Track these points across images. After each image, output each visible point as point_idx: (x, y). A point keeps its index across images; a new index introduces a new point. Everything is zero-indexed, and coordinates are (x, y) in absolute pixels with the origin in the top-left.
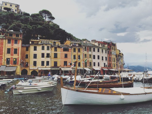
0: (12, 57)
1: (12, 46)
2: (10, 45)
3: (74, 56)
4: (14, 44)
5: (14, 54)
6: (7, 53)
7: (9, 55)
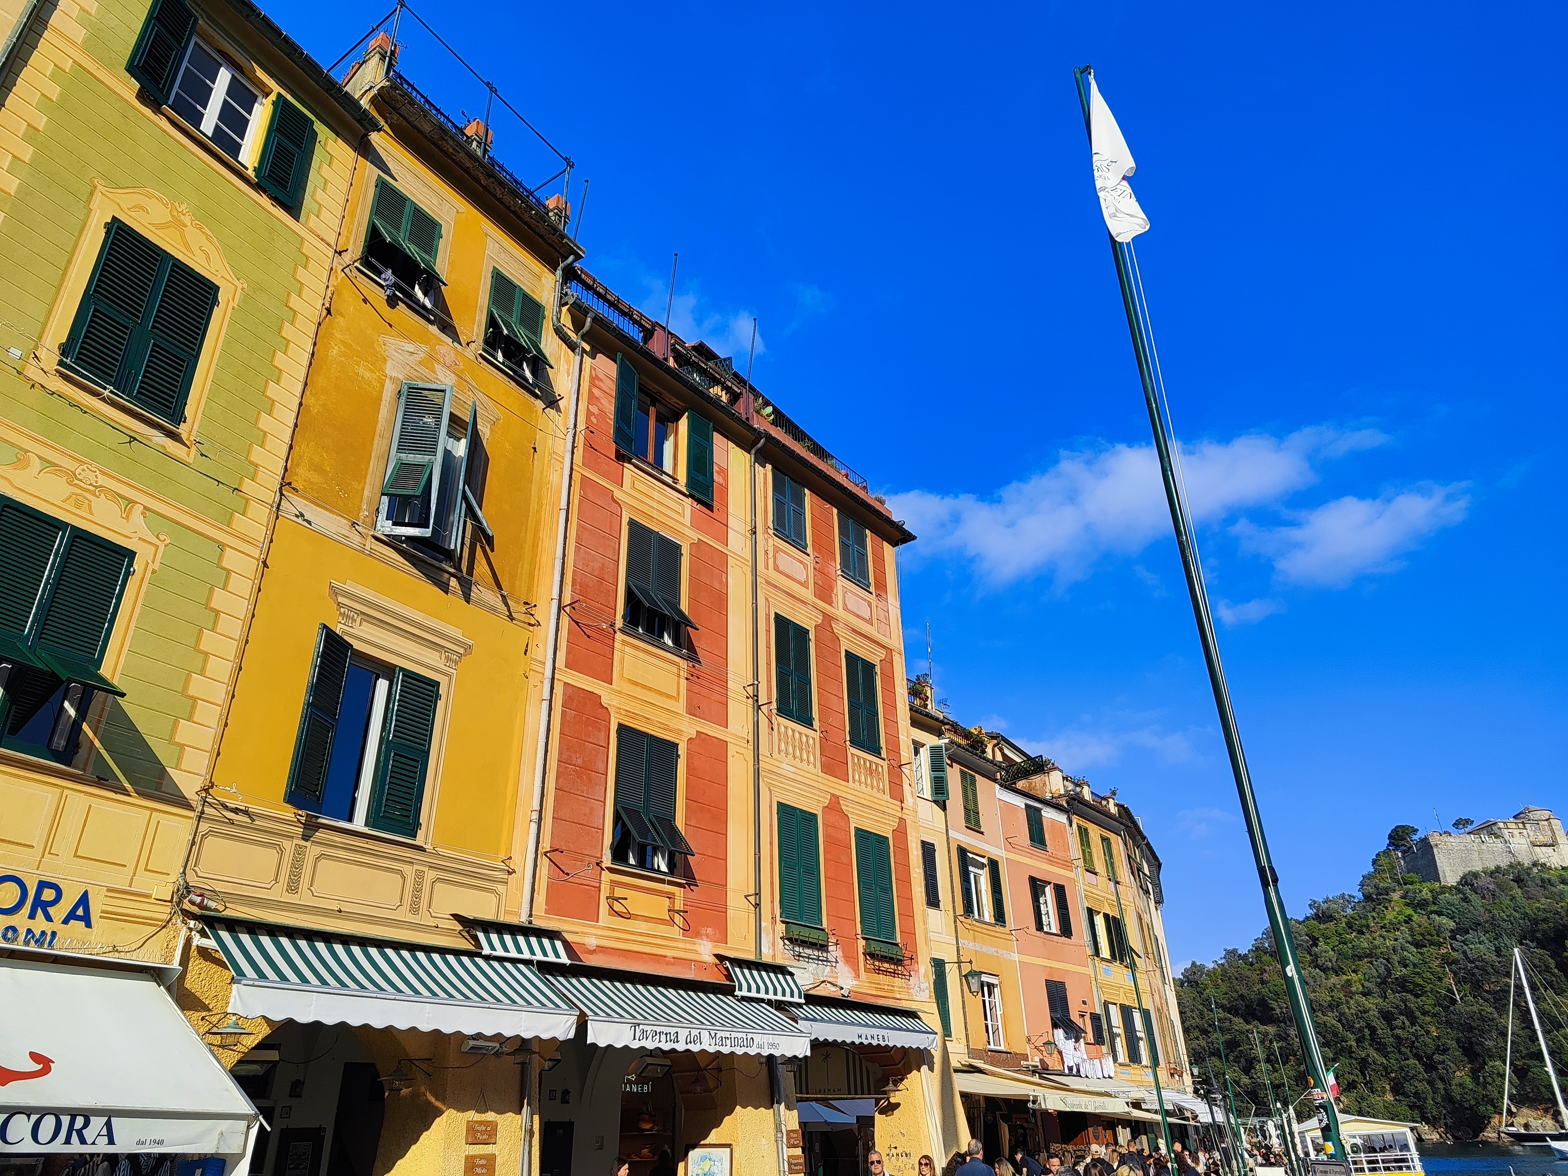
1: (818, 591)
2: (801, 573)
4: (840, 584)
5: (853, 744)
6: (775, 707)
7: (804, 756)
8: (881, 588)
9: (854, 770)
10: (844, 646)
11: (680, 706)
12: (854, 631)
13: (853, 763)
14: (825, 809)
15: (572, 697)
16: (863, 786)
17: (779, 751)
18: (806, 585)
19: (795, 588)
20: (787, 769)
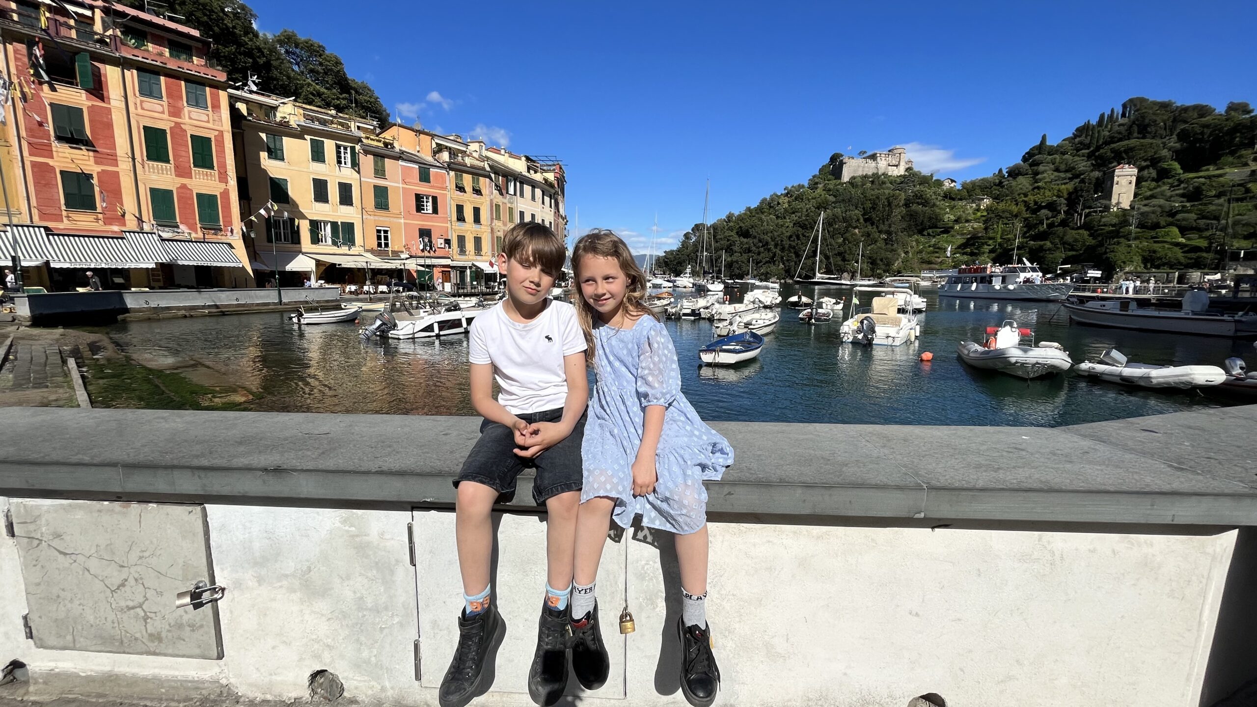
0: (184, 187)
1: (172, 114)
2: (160, 109)
3: (460, 209)
4: (187, 109)
5: (195, 166)
6: (145, 158)
7: (165, 172)
8: (216, 106)
9: (196, 175)
10: (189, 133)
11: (92, 163)
12: (196, 126)
13: (196, 173)
14: (177, 188)
15: (34, 165)
16: (202, 180)
17: (149, 172)
18: (163, 112)
19: (156, 115)
20: (154, 177)
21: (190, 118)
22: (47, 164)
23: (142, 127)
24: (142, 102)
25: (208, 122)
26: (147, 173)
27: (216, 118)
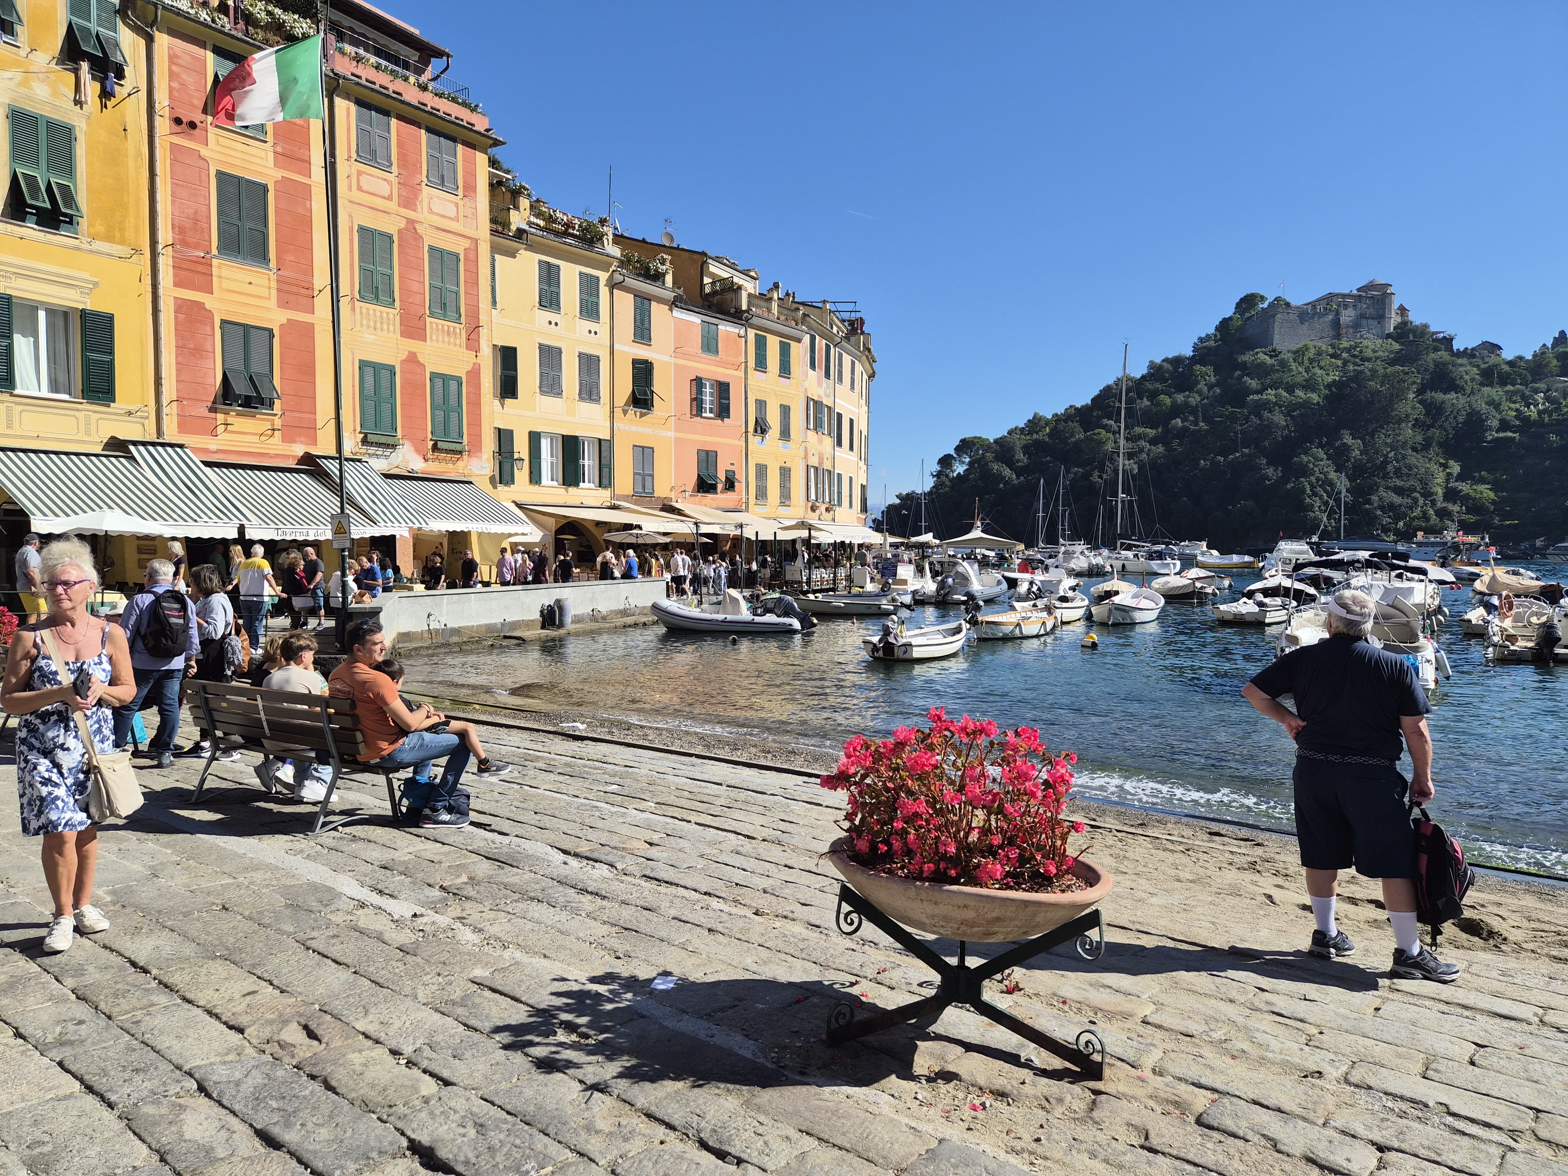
0: (412, 359)
1: (403, 202)
3: (761, 409)
4: (426, 191)
5: (432, 315)
6: (357, 296)
7: (385, 327)
8: (470, 189)
9: (431, 334)
10: (427, 242)
11: (273, 303)
12: (438, 228)
13: (432, 328)
14: (403, 362)
15: (181, 306)
16: (440, 344)
17: (362, 326)
18: (390, 198)
19: (379, 202)
20: (369, 337)
21: (431, 211)
22: (200, 305)
23: (356, 228)
24: (360, 173)
25: (456, 219)
26: (358, 328)
27: (469, 212)
